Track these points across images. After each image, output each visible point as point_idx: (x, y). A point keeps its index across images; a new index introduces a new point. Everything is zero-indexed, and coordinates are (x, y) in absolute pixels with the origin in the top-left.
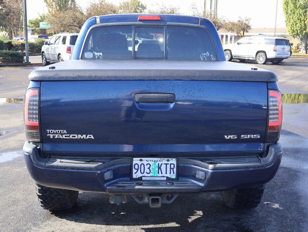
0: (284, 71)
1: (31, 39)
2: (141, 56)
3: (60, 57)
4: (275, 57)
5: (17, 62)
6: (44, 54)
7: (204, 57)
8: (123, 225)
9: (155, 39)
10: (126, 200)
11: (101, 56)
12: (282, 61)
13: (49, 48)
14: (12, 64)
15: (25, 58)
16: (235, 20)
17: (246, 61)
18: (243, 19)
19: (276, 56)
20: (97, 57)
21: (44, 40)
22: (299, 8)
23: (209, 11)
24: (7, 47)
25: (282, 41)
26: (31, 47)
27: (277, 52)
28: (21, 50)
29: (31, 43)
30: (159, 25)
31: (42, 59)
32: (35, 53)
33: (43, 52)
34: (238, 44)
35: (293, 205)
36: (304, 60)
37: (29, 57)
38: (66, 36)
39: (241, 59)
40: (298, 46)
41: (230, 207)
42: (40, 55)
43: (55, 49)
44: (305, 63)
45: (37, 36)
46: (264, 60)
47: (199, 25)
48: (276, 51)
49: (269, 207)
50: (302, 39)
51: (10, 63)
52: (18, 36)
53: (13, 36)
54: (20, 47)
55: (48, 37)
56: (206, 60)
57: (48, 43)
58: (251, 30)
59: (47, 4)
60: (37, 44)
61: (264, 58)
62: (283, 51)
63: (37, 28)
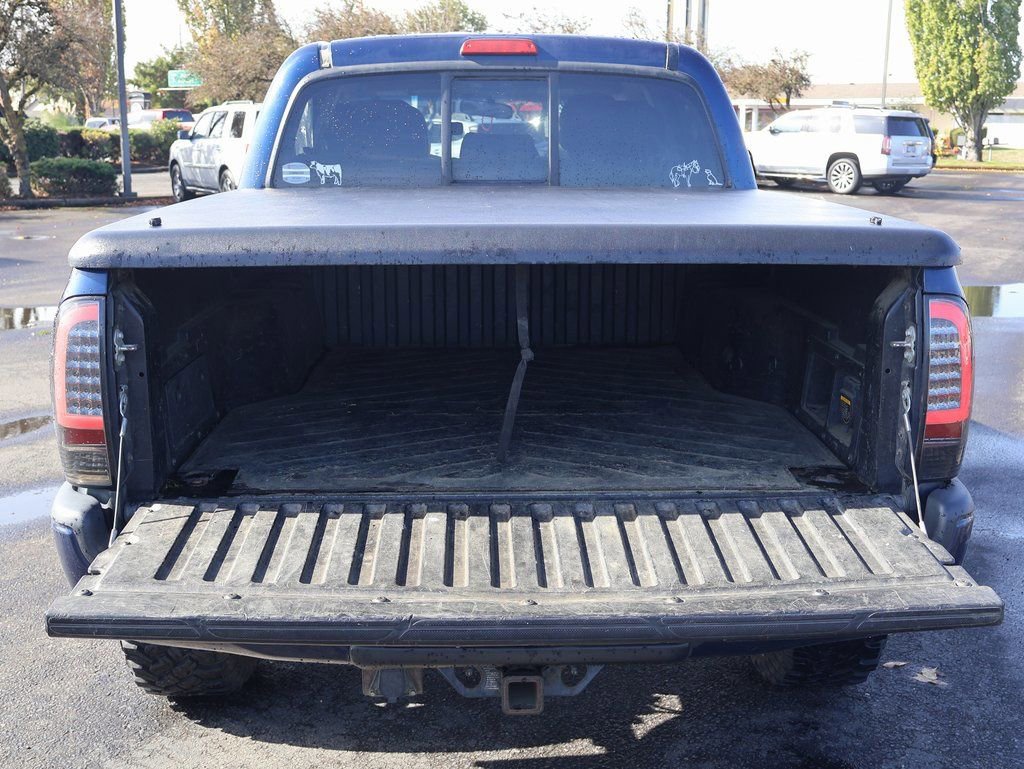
0: (916, 214)
1: (141, 121)
2: (472, 176)
3: (226, 177)
4: (884, 172)
5: (94, 193)
6: (176, 167)
7: (684, 176)
8: (415, 751)
9: (519, 120)
10: (420, 683)
11: (338, 177)
12: (907, 185)
13: (191, 150)
14: (79, 200)
15: (120, 179)
16: (762, 60)
17: (794, 185)
18: (786, 57)
19: (888, 170)
20: (323, 179)
21: (178, 124)
22: (952, 22)
23: (683, 31)
24: (68, 146)
25: (907, 123)
26: (140, 145)
27: (893, 157)
28: (111, 155)
29: (140, 135)
30: (530, 70)
31: (170, 183)
32: (153, 163)
33: (175, 162)
34: (773, 132)
35: (982, 672)
36: (972, 180)
37: (133, 176)
38: (244, 113)
39: (782, 178)
40: (954, 138)
41: (773, 681)
42: (166, 170)
43: (210, 152)
44: (978, 189)
45: (158, 113)
46: (852, 182)
47: (666, 70)
48: (888, 154)
49: (902, 680)
50: (965, 118)
51: (74, 197)
52: (101, 114)
53: (88, 114)
54: (107, 146)
55: (193, 116)
56: (689, 185)
57: (190, 134)
58: (809, 89)
59: (189, 13)
60: (157, 137)
61: (851, 176)
62: (911, 154)
63: (160, 89)
